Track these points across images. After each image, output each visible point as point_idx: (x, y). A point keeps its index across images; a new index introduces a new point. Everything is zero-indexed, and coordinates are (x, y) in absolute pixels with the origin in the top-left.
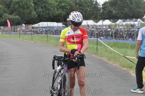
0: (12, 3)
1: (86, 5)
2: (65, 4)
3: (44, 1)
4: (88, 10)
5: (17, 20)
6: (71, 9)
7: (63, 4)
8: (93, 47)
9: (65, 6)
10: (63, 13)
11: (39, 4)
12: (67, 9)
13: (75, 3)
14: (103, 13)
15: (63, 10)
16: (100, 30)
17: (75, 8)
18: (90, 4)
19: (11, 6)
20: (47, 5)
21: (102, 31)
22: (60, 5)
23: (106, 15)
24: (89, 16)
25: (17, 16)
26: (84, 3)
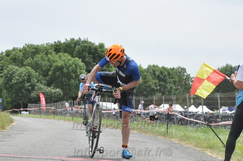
0: (52, 69)
1: (172, 80)
4: (173, 88)
5: (58, 95)
13: (153, 75)
17: (151, 83)
18: (177, 79)
19: (50, 73)
25: (58, 90)
26: (168, 77)
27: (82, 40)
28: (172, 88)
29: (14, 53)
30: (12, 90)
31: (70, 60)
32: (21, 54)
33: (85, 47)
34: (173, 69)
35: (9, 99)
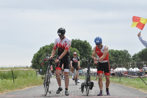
3: (88, 52)
11: (84, 55)
13: (112, 54)
18: (123, 56)
20: (90, 56)
26: (119, 55)
27: (77, 40)
28: (121, 60)
29: (46, 48)
30: (46, 65)
31: (72, 49)
32: (50, 48)
33: (78, 43)
34: (121, 51)
35: (45, 69)
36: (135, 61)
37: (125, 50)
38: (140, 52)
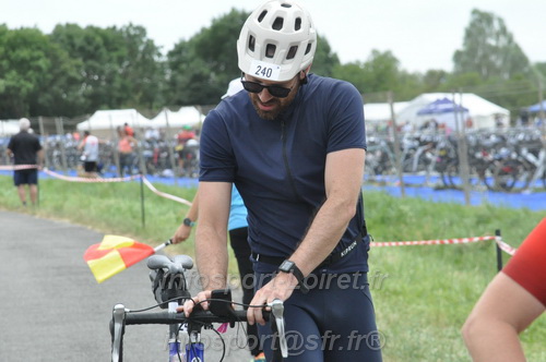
2: (33, 50)
4: (116, 71)
6: (57, 71)
7: (24, 53)
8: (131, 209)
9: (33, 59)
10: (22, 86)
12: (39, 69)
14: (173, 83)
15: (24, 74)
16: (162, 144)
17: (68, 66)
18: (125, 52)
21: (165, 149)
22: (13, 55)
23: (183, 90)
24: (125, 95)
36: (182, 72)
37: (131, 25)
38: (203, 30)
